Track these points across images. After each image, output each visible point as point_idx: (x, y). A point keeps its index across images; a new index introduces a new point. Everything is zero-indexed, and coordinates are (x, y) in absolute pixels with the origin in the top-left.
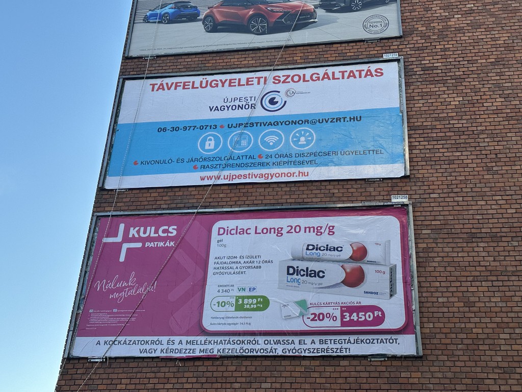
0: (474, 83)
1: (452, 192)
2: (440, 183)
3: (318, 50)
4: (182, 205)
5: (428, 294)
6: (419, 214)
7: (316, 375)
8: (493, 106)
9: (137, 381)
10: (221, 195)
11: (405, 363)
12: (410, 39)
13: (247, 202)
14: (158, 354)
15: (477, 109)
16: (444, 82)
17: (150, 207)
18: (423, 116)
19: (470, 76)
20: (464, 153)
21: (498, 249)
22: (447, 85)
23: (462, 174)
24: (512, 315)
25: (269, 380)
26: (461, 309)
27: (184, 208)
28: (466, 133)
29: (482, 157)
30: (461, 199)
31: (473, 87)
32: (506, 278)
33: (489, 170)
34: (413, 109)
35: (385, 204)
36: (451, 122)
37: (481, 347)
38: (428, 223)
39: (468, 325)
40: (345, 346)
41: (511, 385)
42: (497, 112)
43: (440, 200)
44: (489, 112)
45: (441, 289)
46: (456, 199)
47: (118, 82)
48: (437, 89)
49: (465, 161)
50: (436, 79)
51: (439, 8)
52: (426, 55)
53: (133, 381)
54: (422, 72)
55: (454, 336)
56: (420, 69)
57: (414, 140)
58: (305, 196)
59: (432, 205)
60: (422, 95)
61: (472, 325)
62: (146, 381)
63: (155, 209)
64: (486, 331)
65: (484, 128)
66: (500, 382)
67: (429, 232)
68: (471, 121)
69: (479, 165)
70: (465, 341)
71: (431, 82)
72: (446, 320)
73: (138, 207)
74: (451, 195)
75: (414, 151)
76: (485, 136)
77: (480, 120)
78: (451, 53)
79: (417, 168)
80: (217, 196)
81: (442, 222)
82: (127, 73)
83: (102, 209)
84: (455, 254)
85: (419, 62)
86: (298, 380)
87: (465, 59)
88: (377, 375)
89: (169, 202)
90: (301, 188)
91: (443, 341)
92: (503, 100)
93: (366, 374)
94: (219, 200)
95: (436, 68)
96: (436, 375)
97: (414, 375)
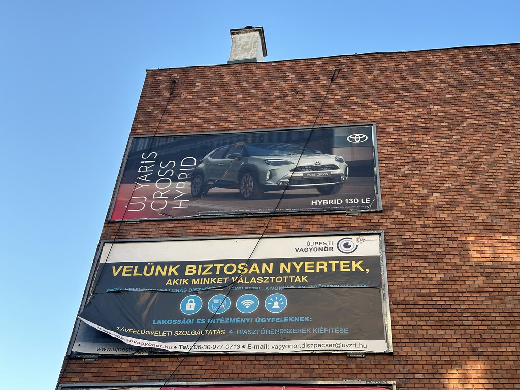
0: (455, 260)
1: (437, 373)
2: (425, 362)
3: (299, 220)
4: (154, 377)
8: (474, 284)
10: (196, 367)
12: (391, 213)
13: (223, 376)
15: (459, 286)
16: (425, 258)
18: (405, 291)
19: (451, 253)
20: (448, 332)
22: (428, 260)
23: (447, 354)
27: (156, 380)
28: (449, 310)
29: (466, 336)
31: (454, 264)
33: (474, 350)
34: (395, 283)
35: (368, 383)
36: (434, 298)
42: (480, 290)
43: (425, 381)
44: (471, 290)
46: (442, 380)
47: (99, 246)
48: (418, 264)
49: (449, 341)
50: (417, 254)
51: (417, 186)
52: (406, 230)
54: (403, 247)
56: (401, 244)
57: (396, 315)
58: (284, 371)
59: (417, 386)
60: (404, 269)
63: (124, 381)
65: (467, 306)
68: (454, 298)
69: (464, 345)
71: (412, 257)
73: (107, 379)
74: (436, 376)
75: (397, 327)
76: (468, 315)
77: (463, 298)
78: (431, 229)
79: (400, 345)
80: (191, 368)
82: (108, 237)
83: (68, 380)
85: (399, 237)
87: (445, 236)
89: (140, 374)
90: (280, 362)
92: (485, 278)
94: (193, 372)
95: (417, 243)
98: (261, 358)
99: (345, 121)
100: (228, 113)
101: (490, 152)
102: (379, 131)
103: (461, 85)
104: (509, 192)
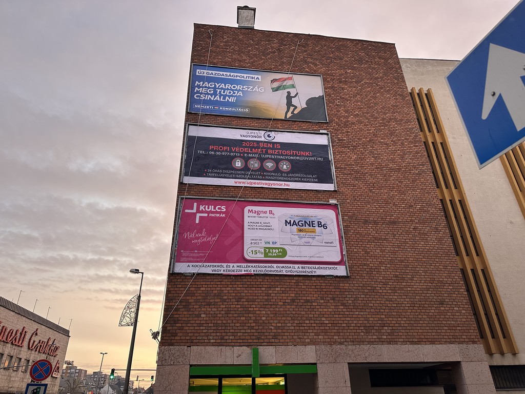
1: (356, 200)
2: (350, 195)
4: (227, 195)
5: (349, 247)
6: (342, 209)
7: (302, 284)
8: (370, 161)
9: (211, 286)
10: (247, 192)
11: (341, 279)
12: (332, 124)
13: (260, 197)
14: (222, 272)
15: (363, 162)
16: (348, 147)
17: (209, 195)
18: (340, 162)
19: (359, 146)
20: (360, 182)
21: (377, 228)
22: (350, 149)
23: (359, 192)
24: (386, 258)
25: (279, 286)
26: (364, 255)
27: (228, 197)
28: (359, 173)
29: (367, 184)
30: (360, 203)
31: (361, 151)
32: (382, 241)
33: (371, 191)
34: (336, 158)
35: (327, 203)
36: (353, 167)
37: (374, 273)
38: (346, 213)
39: (368, 262)
40: (314, 270)
41: (387, 290)
42: (372, 164)
43: (351, 203)
44: (369, 164)
45: (354, 245)
46: (358, 203)
47: (185, 126)
48: (346, 150)
49: (360, 186)
50: (345, 145)
51: (343, 111)
52: (339, 133)
53: (209, 286)
55: (362, 267)
56: (337, 140)
57: (337, 173)
58: (289, 196)
60: (340, 152)
63: (212, 196)
64: (375, 265)
65: (367, 171)
66: (382, 288)
67: (347, 218)
68: (361, 167)
69: (366, 188)
70: (367, 270)
71: (343, 147)
72: (357, 260)
75: (338, 179)
76: (368, 175)
77: (365, 167)
78: (350, 134)
79: (340, 187)
80: (244, 192)
81: (353, 214)
82: (189, 121)
83: (182, 194)
84: (359, 229)
85: (336, 136)
86: (293, 287)
87: (357, 137)
88: (329, 285)
89: (219, 193)
91: (357, 269)
92: (374, 159)
93: (325, 284)
94: (246, 194)
95: (344, 140)
96: (355, 285)
97: (346, 285)
99: (306, 72)
100: (244, 57)
101: (375, 98)
102: (324, 80)
103: (360, 61)
104: (383, 119)
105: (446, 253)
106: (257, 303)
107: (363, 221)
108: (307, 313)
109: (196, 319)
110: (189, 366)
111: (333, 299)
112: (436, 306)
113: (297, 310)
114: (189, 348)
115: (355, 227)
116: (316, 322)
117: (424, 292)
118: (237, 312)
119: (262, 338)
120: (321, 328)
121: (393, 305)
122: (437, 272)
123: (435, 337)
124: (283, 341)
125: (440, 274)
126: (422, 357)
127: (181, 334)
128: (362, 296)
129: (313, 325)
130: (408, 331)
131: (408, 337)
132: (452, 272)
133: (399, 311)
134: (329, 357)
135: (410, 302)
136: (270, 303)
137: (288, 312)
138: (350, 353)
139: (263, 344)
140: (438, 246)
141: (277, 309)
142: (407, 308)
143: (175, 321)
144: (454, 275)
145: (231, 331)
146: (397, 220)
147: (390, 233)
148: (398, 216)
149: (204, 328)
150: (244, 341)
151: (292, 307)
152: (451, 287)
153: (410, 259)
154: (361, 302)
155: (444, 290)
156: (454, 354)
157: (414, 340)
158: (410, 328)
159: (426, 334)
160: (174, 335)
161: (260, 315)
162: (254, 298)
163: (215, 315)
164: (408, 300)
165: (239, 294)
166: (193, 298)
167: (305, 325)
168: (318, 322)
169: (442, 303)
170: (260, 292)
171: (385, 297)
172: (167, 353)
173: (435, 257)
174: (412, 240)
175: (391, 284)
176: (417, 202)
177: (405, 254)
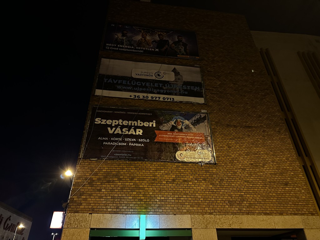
1: (221, 111)
2: (217, 108)
5: (216, 143)
6: (211, 117)
7: (181, 169)
9: (111, 168)
11: (211, 166)
12: (203, 61)
15: (226, 86)
17: (113, 104)
20: (223, 99)
23: (223, 106)
24: (243, 151)
25: (163, 170)
26: (227, 149)
27: (127, 106)
28: (223, 93)
29: (228, 101)
30: (224, 113)
31: (224, 79)
32: (240, 140)
33: (231, 105)
34: (206, 83)
36: (218, 89)
37: (235, 161)
38: (214, 120)
39: (230, 154)
41: (245, 174)
42: (232, 88)
44: (229, 88)
45: (220, 142)
46: (222, 113)
48: (213, 78)
49: (224, 102)
50: (212, 75)
51: (211, 54)
52: (208, 67)
53: (109, 168)
55: (226, 157)
56: (207, 71)
57: (207, 93)
59: (215, 114)
60: (208, 79)
61: (231, 154)
62: (115, 168)
63: (116, 105)
64: (235, 156)
65: (228, 92)
66: (242, 173)
67: (214, 123)
68: (224, 89)
69: (228, 103)
70: (229, 159)
72: (223, 152)
74: (220, 112)
75: (207, 97)
76: (229, 95)
77: (227, 90)
78: (216, 68)
79: (209, 102)
81: (218, 120)
84: (223, 131)
85: (206, 69)
86: (174, 170)
87: (220, 70)
88: (202, 169)
91: (222, 159)
93: (198, 169)
95: (212, 72)
96: (221, 170)
97: (214, 170)
98: (164, 102)
101: (232, 47)
105: (287, 149)
106: (146, 182)
107: (226, 125)
108: (185, 190)
109: (98, 192)
110: (89, 229)
111: (205, 180)
112: (282, 186)
113: (177, 187)
114: (91, 215)
115: (221, 129)
116: (191, 196)
117: (273, 176)
118: (130, 188)
119: (149, 208)
120: (195, 201)
121: (250, 185)
122: (281, 162)
123: (283, 210)
124: (165, 211)
125: (284, 164)
126: (274, 225)
127: (85, 204)
128: (226, 178)
129: (189, 199)
130: (262, 205)
131: (262, 209)
132: (292, 163)
133: (255, 190)
134: (202, 224)
135: (263, 184)
136: (156, 182)
137: (169, 189)
138: (218, 221)
139: (150, 213)
140: (281, 144)
141: (162, 187)
142: (261, 188)
143: (81, 194)
144: (294, 164)
145: (125, 202)
146: (251, 125)
147: (246, 134)
148: (251, 122)
149: (103, 200)
150: (135, 210)
151: (173, 185)
152: (293, 173)
153: (261, 152)
154: (225, 182)
155: (287, 175)
156: (298, 223)
157: (267, 212)
158: (264, 203)
159: (276, 207)
160: (79, 204)
161: (148, 191)
162: (144, 178)
163: (112, 191)
164: (261, 182)
165: (132, 175)
166: (96, 177)
167: (183, 199)
168: (193, 197)
169: (286, 184)
170: (148, 173)
171: (244, 179)
172: (72, 218)
173: (279, 152)
174: (262, 139)
175: (248, 170)
176: (264, 114)
177: (258, 149)
